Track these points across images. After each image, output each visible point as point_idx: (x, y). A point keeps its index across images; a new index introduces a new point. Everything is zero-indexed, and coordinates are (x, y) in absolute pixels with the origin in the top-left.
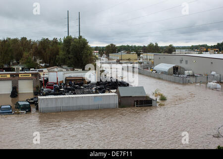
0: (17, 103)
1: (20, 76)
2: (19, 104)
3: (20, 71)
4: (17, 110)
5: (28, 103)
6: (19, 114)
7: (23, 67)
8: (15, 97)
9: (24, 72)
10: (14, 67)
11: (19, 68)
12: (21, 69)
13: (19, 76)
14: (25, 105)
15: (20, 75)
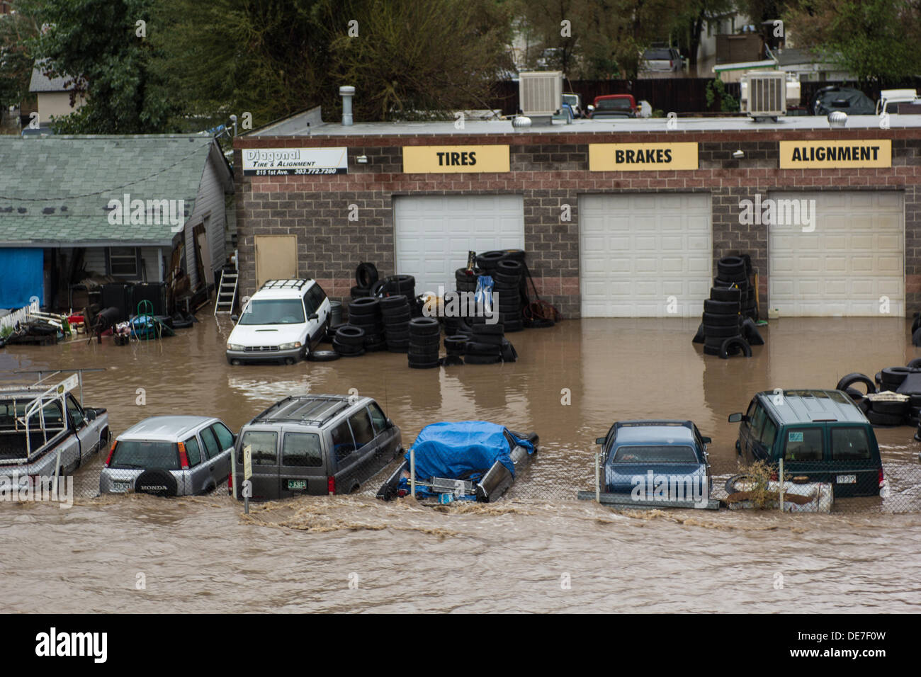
0: (757, 403)
1: (786, 161)
2: (769, 420)
3: (791, 111)
4: (757, 467)
5: (853, 415)
6: (767, 505)
7: (813, 71)
8: (734, 350)
9: (819, 122)
10: (728, 72)
11: (777, 85)
12: (793, 89)
13: (775, 155)
14: (826, 429)
15: (786, 148)
